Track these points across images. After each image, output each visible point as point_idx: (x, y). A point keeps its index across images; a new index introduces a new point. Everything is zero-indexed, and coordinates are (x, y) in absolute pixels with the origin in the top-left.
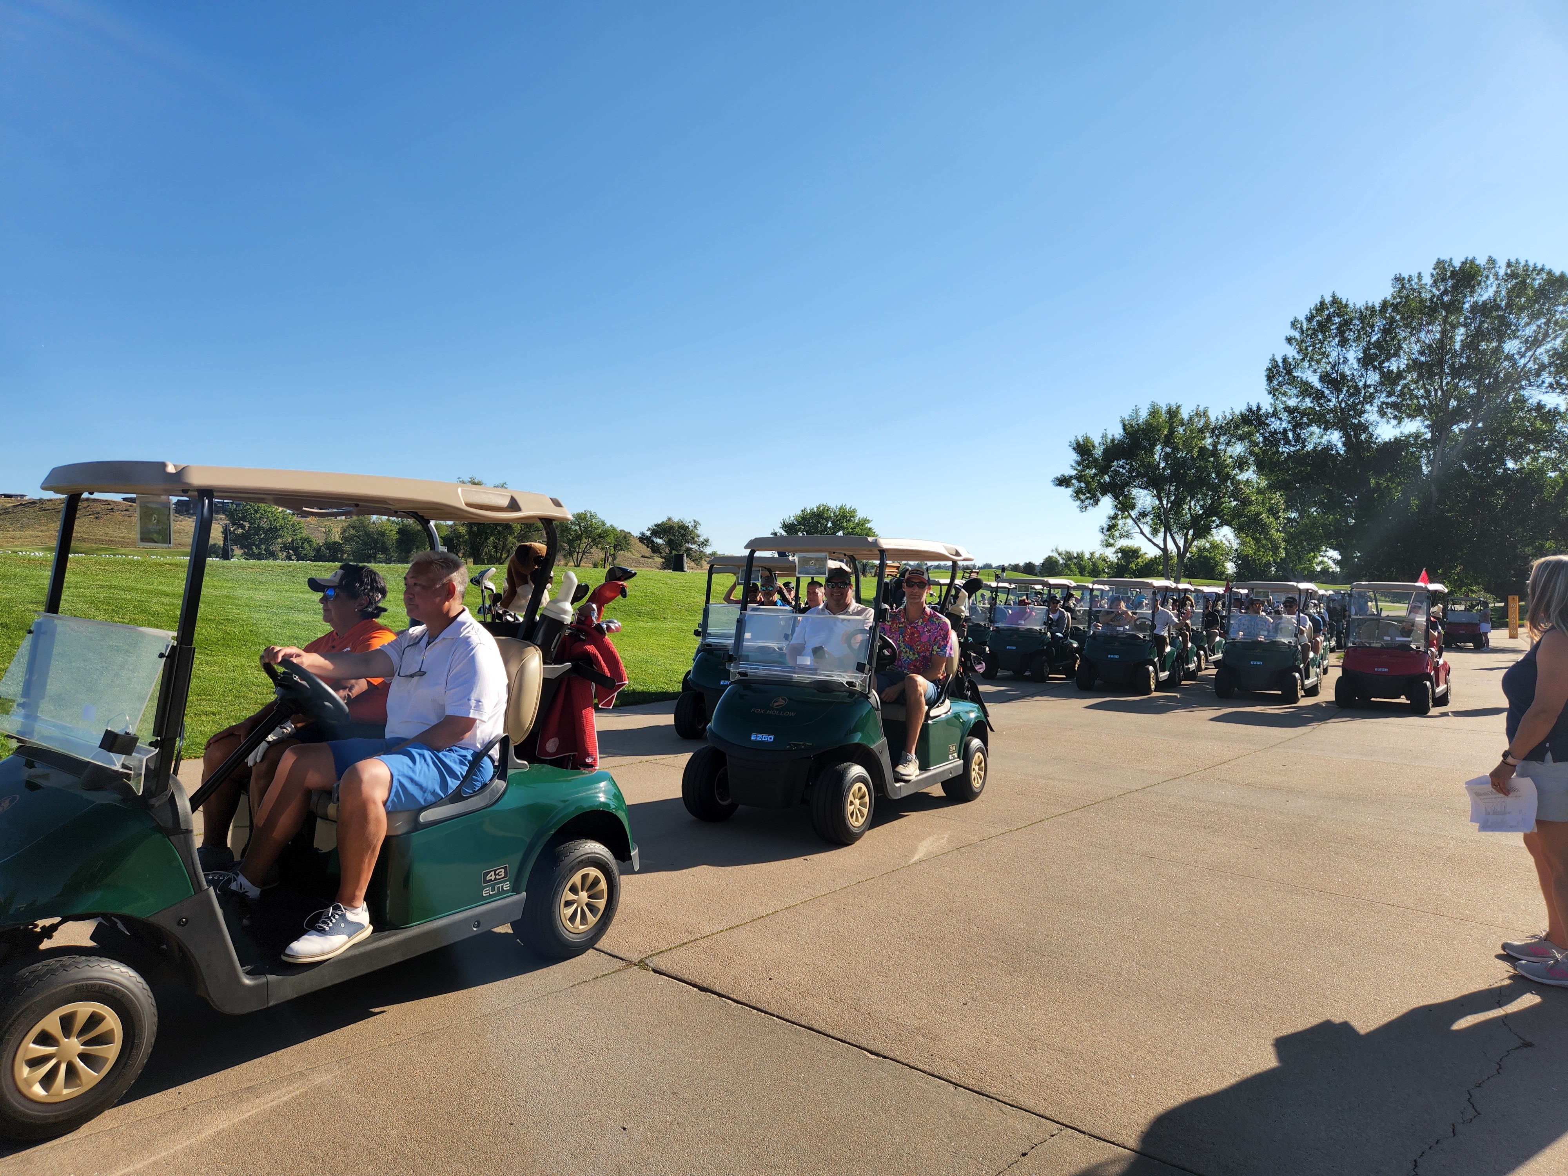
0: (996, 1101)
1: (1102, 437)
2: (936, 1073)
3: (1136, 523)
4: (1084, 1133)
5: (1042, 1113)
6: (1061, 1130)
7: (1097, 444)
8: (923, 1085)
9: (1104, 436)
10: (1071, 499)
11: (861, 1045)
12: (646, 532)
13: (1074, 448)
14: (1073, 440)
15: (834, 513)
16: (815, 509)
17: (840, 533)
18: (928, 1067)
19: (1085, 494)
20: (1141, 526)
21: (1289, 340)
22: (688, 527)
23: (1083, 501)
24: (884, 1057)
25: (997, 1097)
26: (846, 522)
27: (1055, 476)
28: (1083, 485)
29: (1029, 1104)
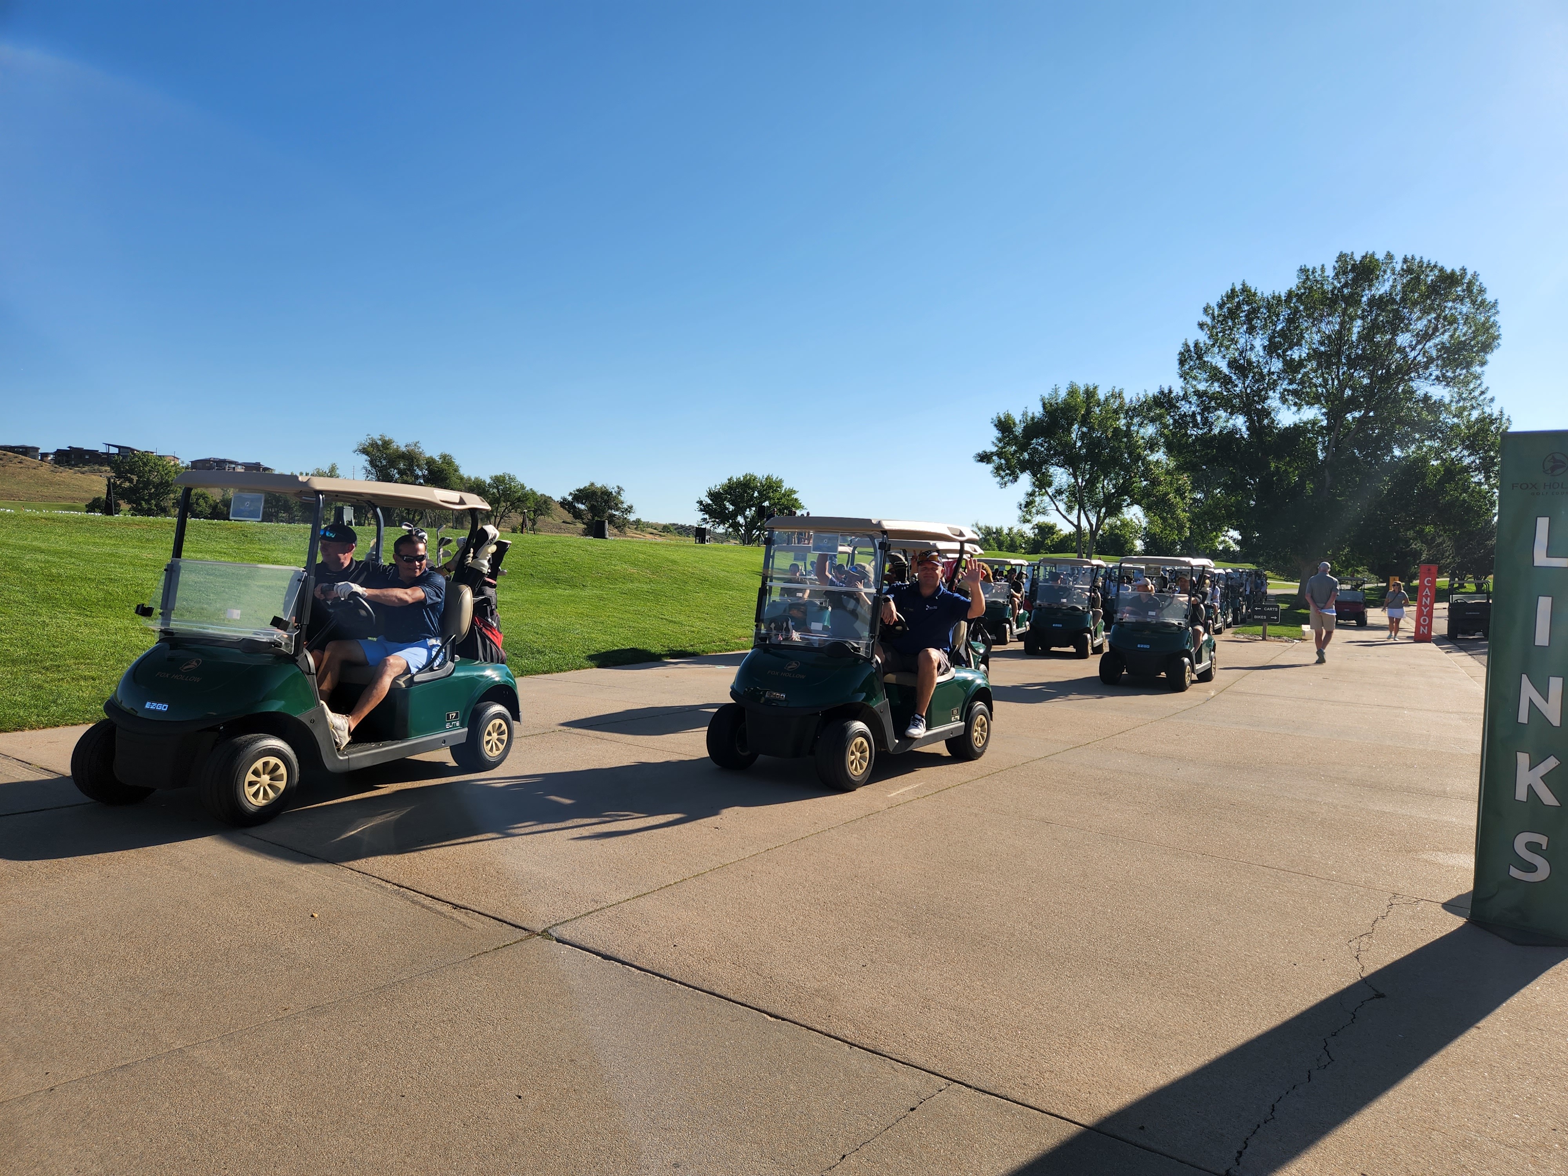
0: (888, 1059)
1: (1023, 415)
2: (832, 1034)
3: (1052, 500)
4: (970, 1087)
5: (932, 1069)
6: (949, 1085)
7: (1017, 422)
8: (820, 1046)
9: (1025, 414)
10: (991, 475)
11: (761, 1008)
12: (568, 497)
13: (995, 425)
14: (995, 417)
15: (761, 483)
17: (766, 504)
18: (825, 1027)
19: (1005, 471)
20: (1057, 503)
21: (1201, 326)
22: (611, 493)
23: (1003, 478)
24: (783, 1019)
25: (890, 1055)
26: (773, 492)
27: (977, 452)
28: (1003, 461)
29: (920, 1061)
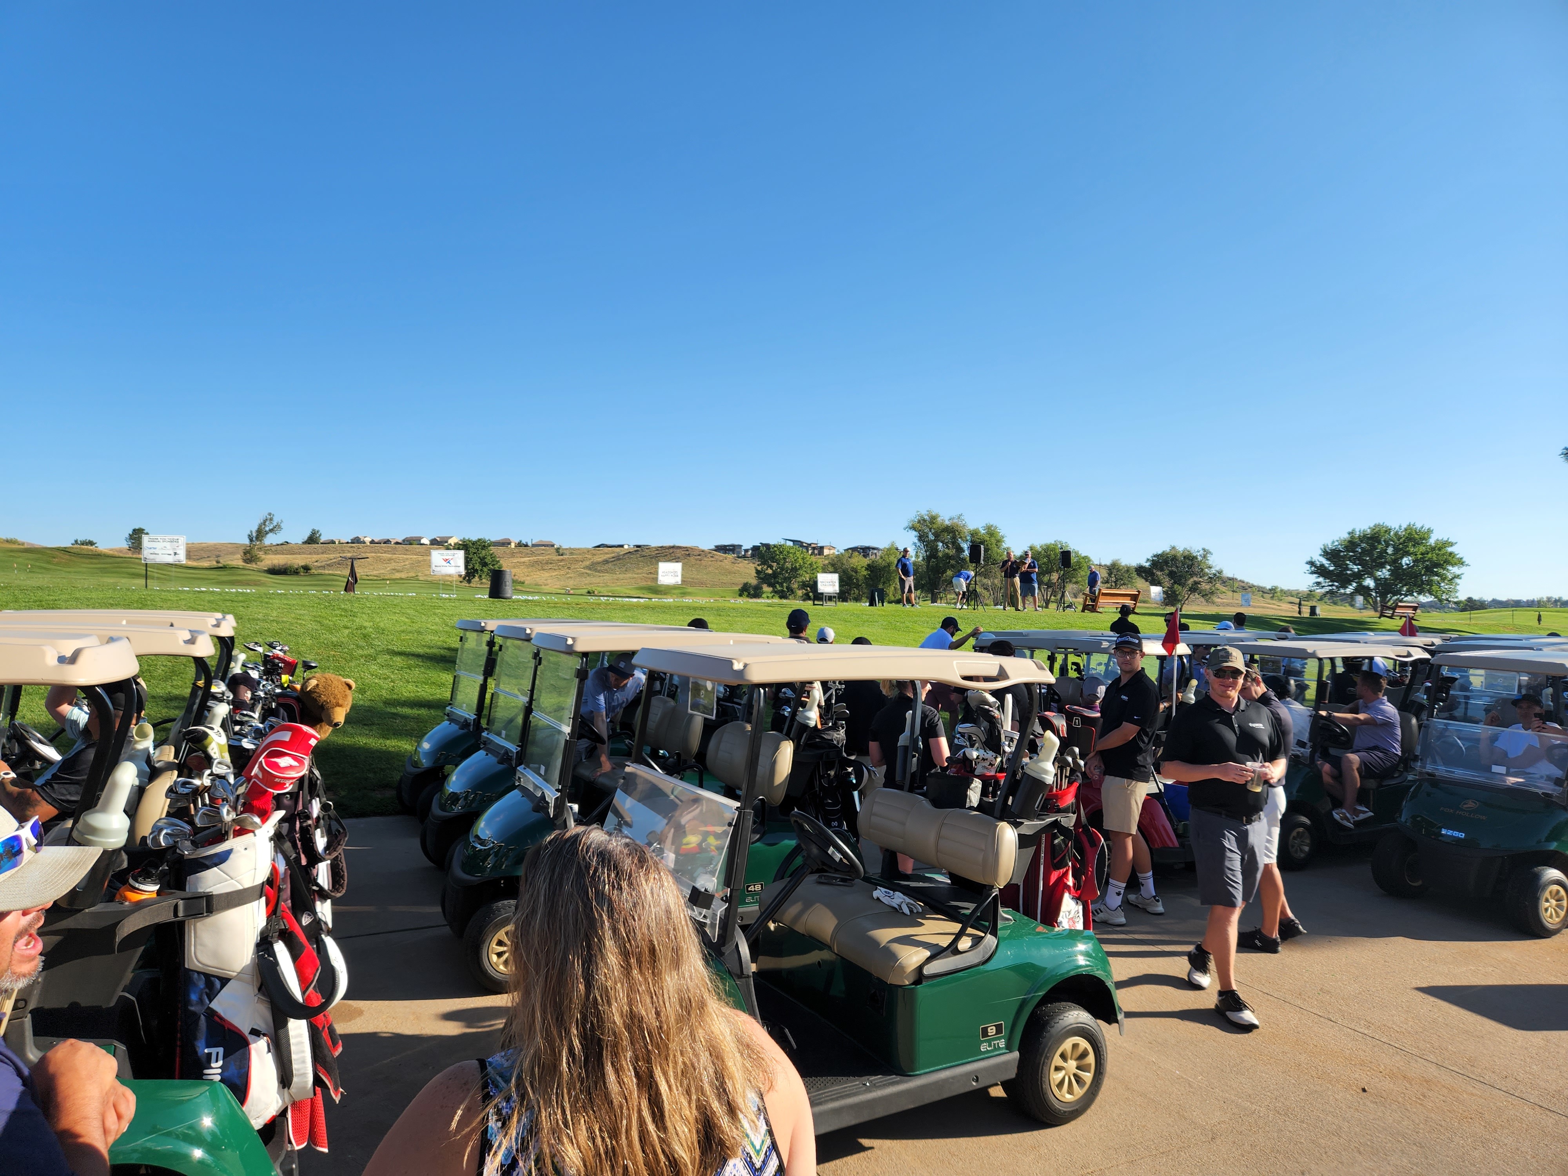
12: (1145, 564)
15: (1396, 534)
16: (1369, 531)
17: (1406, 561)
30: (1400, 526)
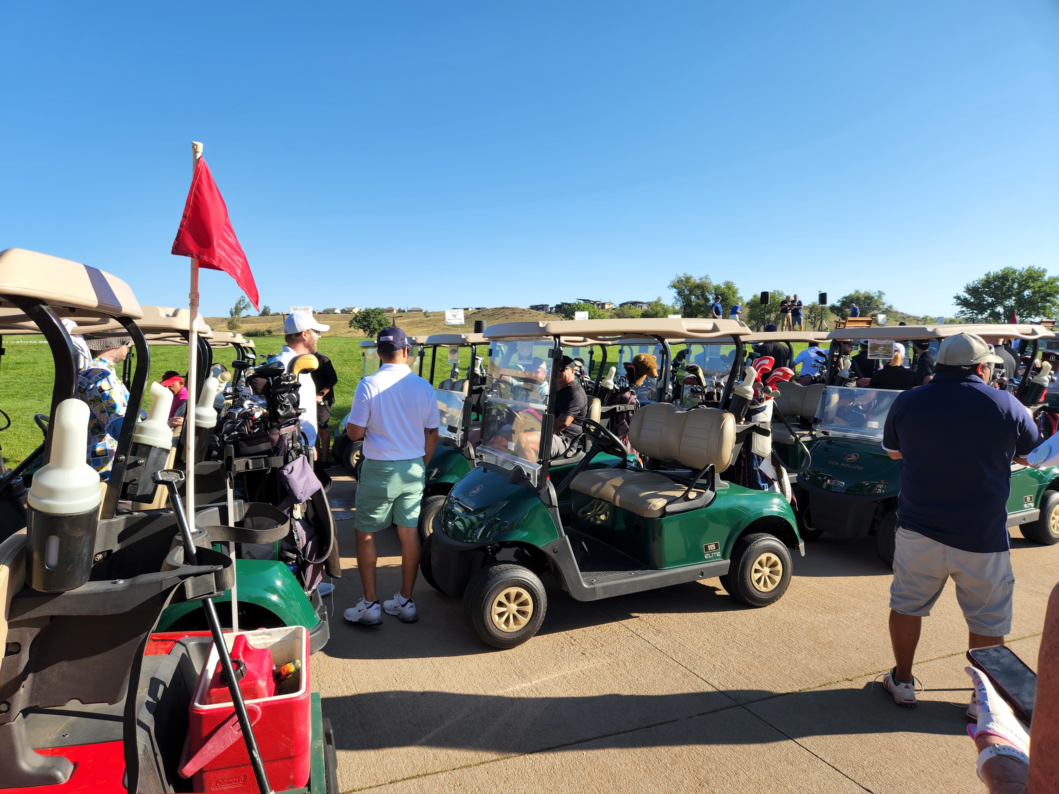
15: (1020, 274)
16: (1000, 273)
17: (1027, 293)
22: (873, 298)
26: (1033, 282)
30: (1023, 268)
